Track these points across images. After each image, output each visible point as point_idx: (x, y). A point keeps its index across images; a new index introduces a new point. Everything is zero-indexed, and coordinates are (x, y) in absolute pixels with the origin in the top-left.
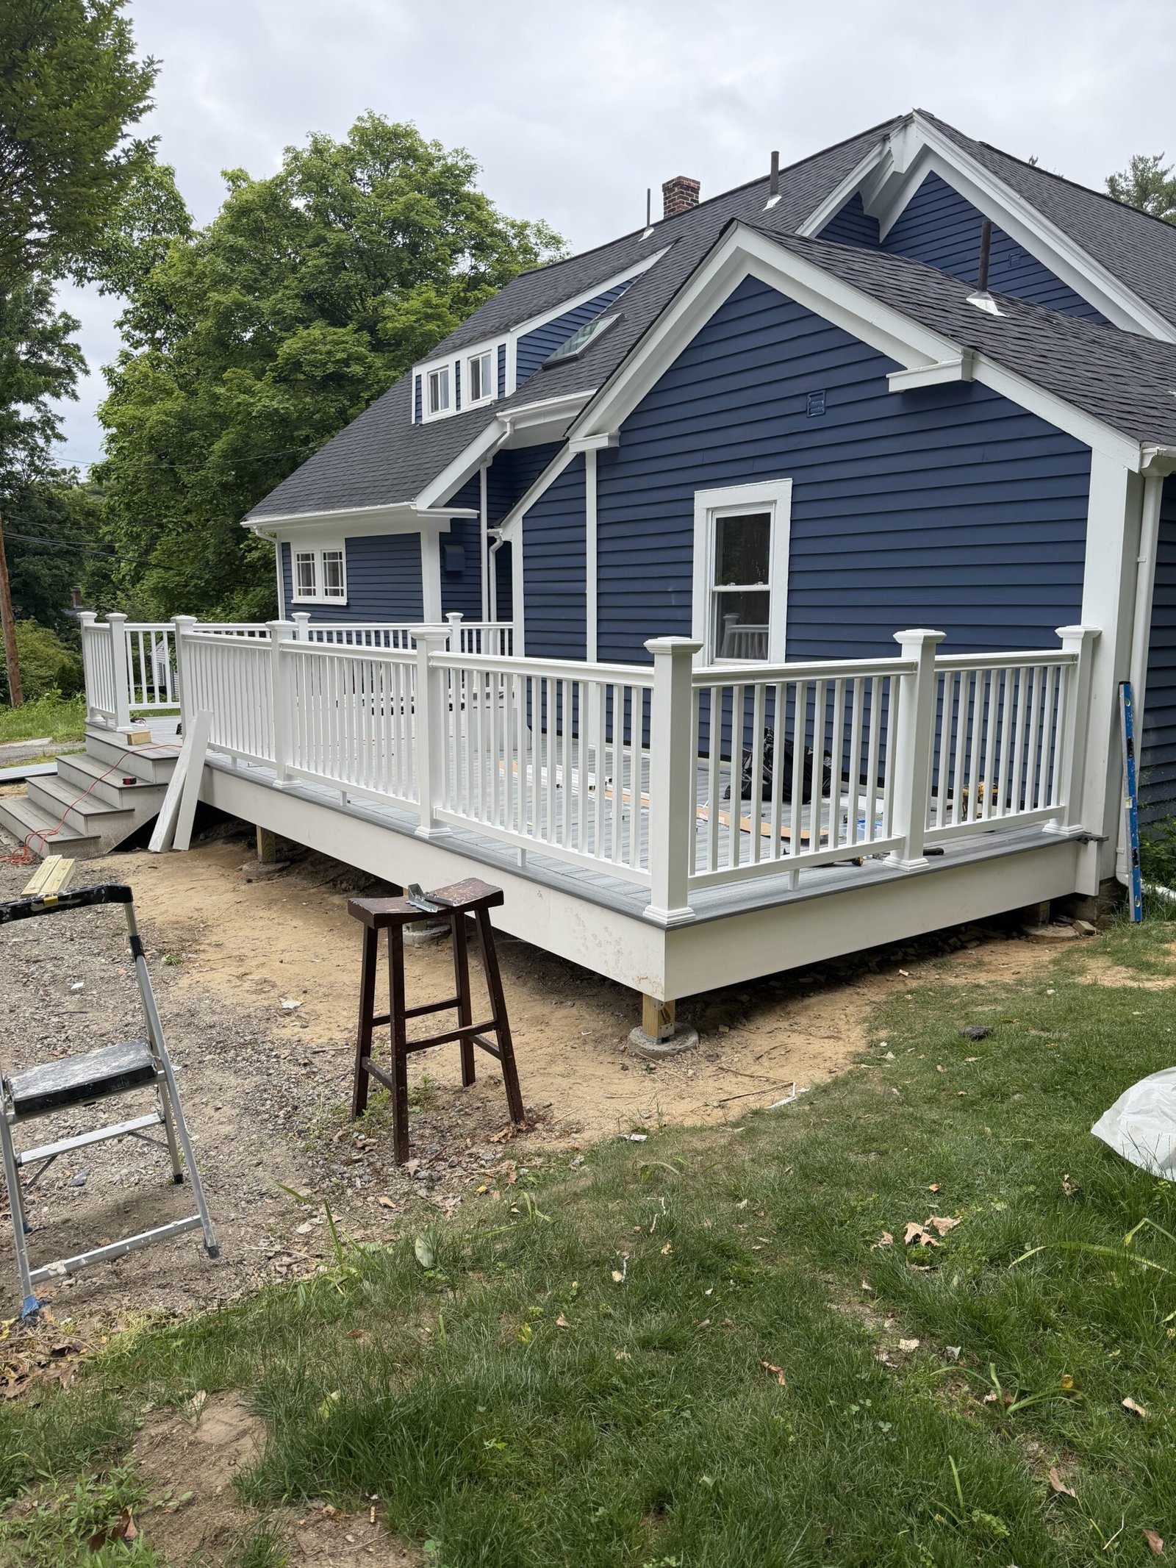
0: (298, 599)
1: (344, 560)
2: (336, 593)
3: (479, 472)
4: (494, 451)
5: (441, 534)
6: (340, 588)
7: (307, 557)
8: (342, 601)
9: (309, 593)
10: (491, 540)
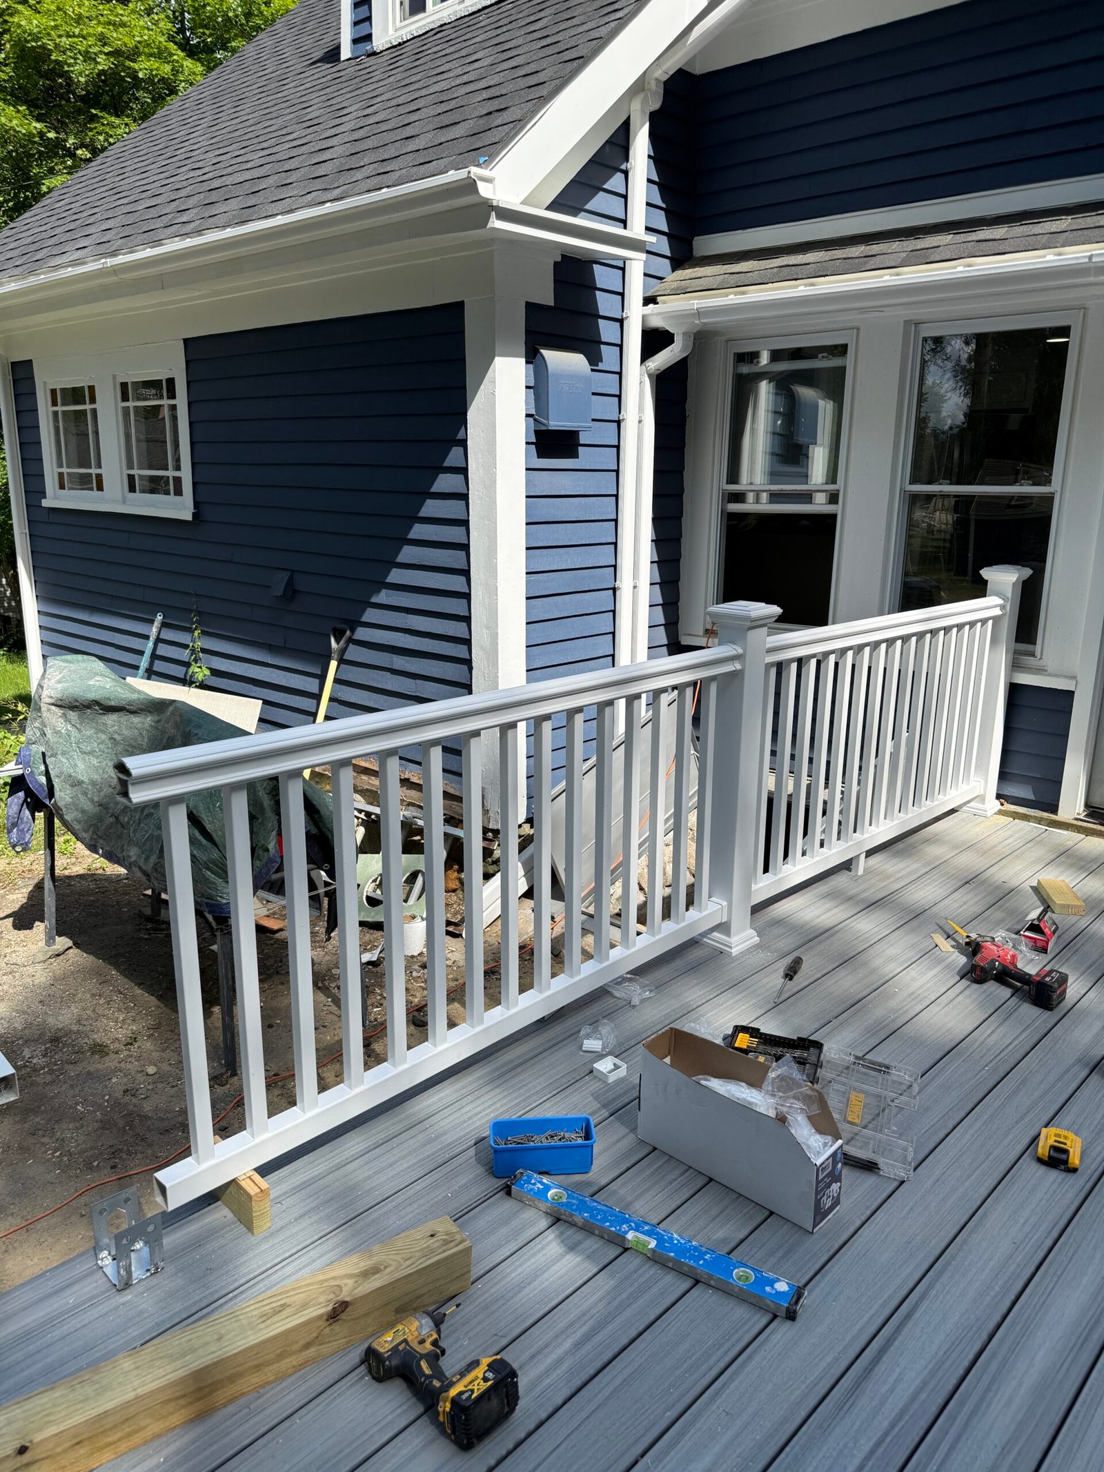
0: (55, 498)
1: (181, 400)
2: (156, 486)
3: (627, 124)
4: (671, 66)
5: (529, 306)
6: (170, 473)
7: (75, 395)
8: (180, 508)
9: (84, 482)
10: (654, 340)
